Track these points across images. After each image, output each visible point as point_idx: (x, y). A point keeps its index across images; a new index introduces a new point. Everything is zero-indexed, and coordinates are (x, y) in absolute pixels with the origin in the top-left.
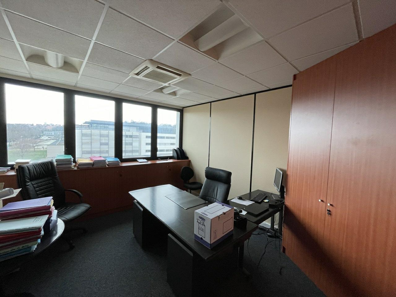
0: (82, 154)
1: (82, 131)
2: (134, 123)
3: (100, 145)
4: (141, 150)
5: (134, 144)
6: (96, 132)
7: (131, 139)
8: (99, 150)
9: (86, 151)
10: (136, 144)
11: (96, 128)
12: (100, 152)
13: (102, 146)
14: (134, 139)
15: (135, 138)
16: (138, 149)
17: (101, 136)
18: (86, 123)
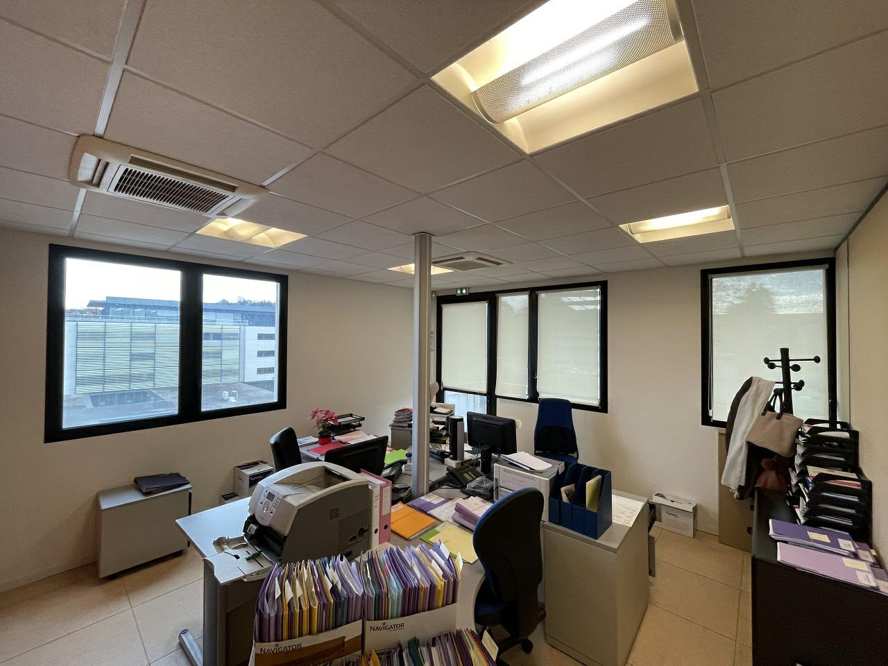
0: (77, 384)
1: (77, 325)
2: (224, 302)
3: (131, 360)
4: (244, 368)
5: (226, 355)
6: (118, 326)
7: (218, 342)
8: (126, 372)
9: (90, 378)
10: (230, 355)
11: (121, 317)
12: (131, 378)
13: (136, 364)
14: (226, 343)
15: (229, 339)
16: (237, 367)
17: (133, 336)
18: (92, 304)
